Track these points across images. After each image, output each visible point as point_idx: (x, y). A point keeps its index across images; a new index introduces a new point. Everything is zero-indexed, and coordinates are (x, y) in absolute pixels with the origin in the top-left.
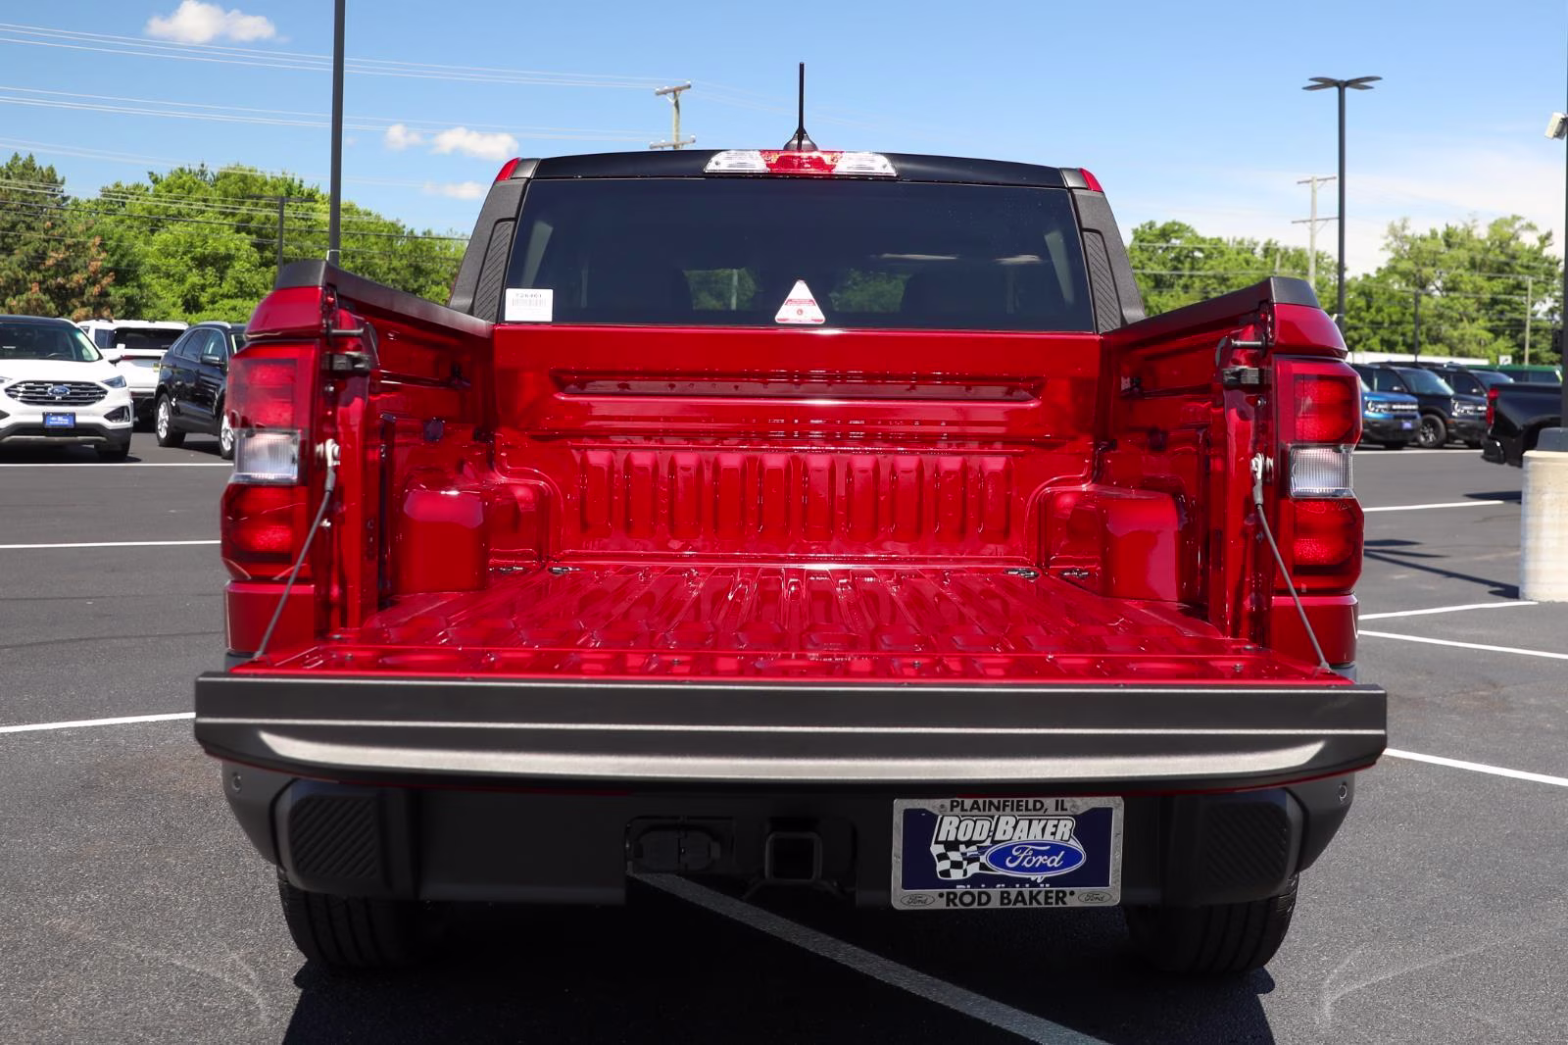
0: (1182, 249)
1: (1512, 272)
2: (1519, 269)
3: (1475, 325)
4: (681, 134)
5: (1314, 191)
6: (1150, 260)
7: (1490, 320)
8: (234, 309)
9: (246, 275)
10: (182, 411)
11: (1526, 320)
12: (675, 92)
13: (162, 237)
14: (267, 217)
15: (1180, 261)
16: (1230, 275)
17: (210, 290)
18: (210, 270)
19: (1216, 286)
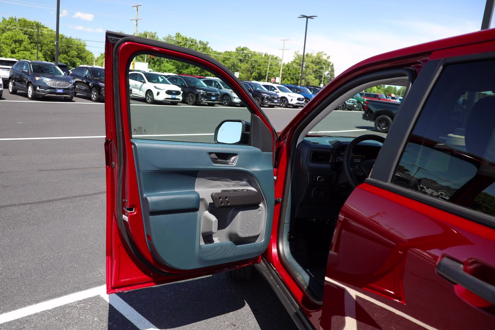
0: (246, 53)
1: (321, 64)
2: (322, 64)
3: (311, 76)
4: (138, 17)
5: (284, 42)
6: (239, 55)
7: (315, 75)
8: (24, 54)
9: (27, 46)
10: (16, 84)
11: (322, 76)
12: (137, 6)
13: (5, 35)
14: (31, 31)
15: (246, 56)
16: (258, 60)
17: (17, 49)
18: (17, 44)
19: (254, 63)
